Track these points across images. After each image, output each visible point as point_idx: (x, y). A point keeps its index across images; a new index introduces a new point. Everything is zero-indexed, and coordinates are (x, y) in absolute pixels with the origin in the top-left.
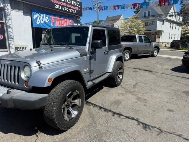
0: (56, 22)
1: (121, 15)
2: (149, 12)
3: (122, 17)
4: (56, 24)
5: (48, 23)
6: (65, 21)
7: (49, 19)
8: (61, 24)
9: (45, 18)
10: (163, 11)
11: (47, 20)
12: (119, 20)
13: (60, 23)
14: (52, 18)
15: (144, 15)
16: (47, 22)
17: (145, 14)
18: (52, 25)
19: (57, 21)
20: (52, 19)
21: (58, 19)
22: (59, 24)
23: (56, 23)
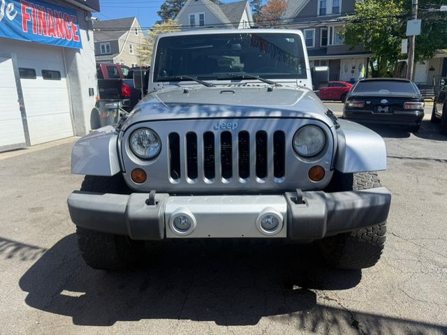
0: (35, 21)
1: (133, 19)
2: (202, 16)
3: (135, 24)
4: (35, 28)
5: (13, 24)
6: (58, 23)
7: (17, 12)
8: (47, 29)
9: (6, 7)
10: (228, 17)
11: (12, 14)
12: (128, 29)
13: (44, 26)
14: (24, 9)
15: (191, 23)
16: (11, 18)
17: (192, 21)
18: (25, 29)
19: (37, 20)
20: (24, 13)
21: (40, 13)
22: (42, 28)
23: (35, 25)
